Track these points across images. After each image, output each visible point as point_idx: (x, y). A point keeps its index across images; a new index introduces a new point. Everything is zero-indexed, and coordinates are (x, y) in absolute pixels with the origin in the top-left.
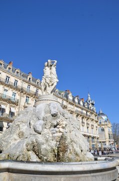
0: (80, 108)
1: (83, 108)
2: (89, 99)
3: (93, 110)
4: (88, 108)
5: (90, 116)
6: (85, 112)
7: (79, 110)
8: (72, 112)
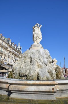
0: (14, 50)
1: (16, 50)
2: (19, 45)
3: (20, 52)
4: (18, 50)
5: (18, 55)
6: (16, 52)
7: (14, 51)
8: (10, 52)
